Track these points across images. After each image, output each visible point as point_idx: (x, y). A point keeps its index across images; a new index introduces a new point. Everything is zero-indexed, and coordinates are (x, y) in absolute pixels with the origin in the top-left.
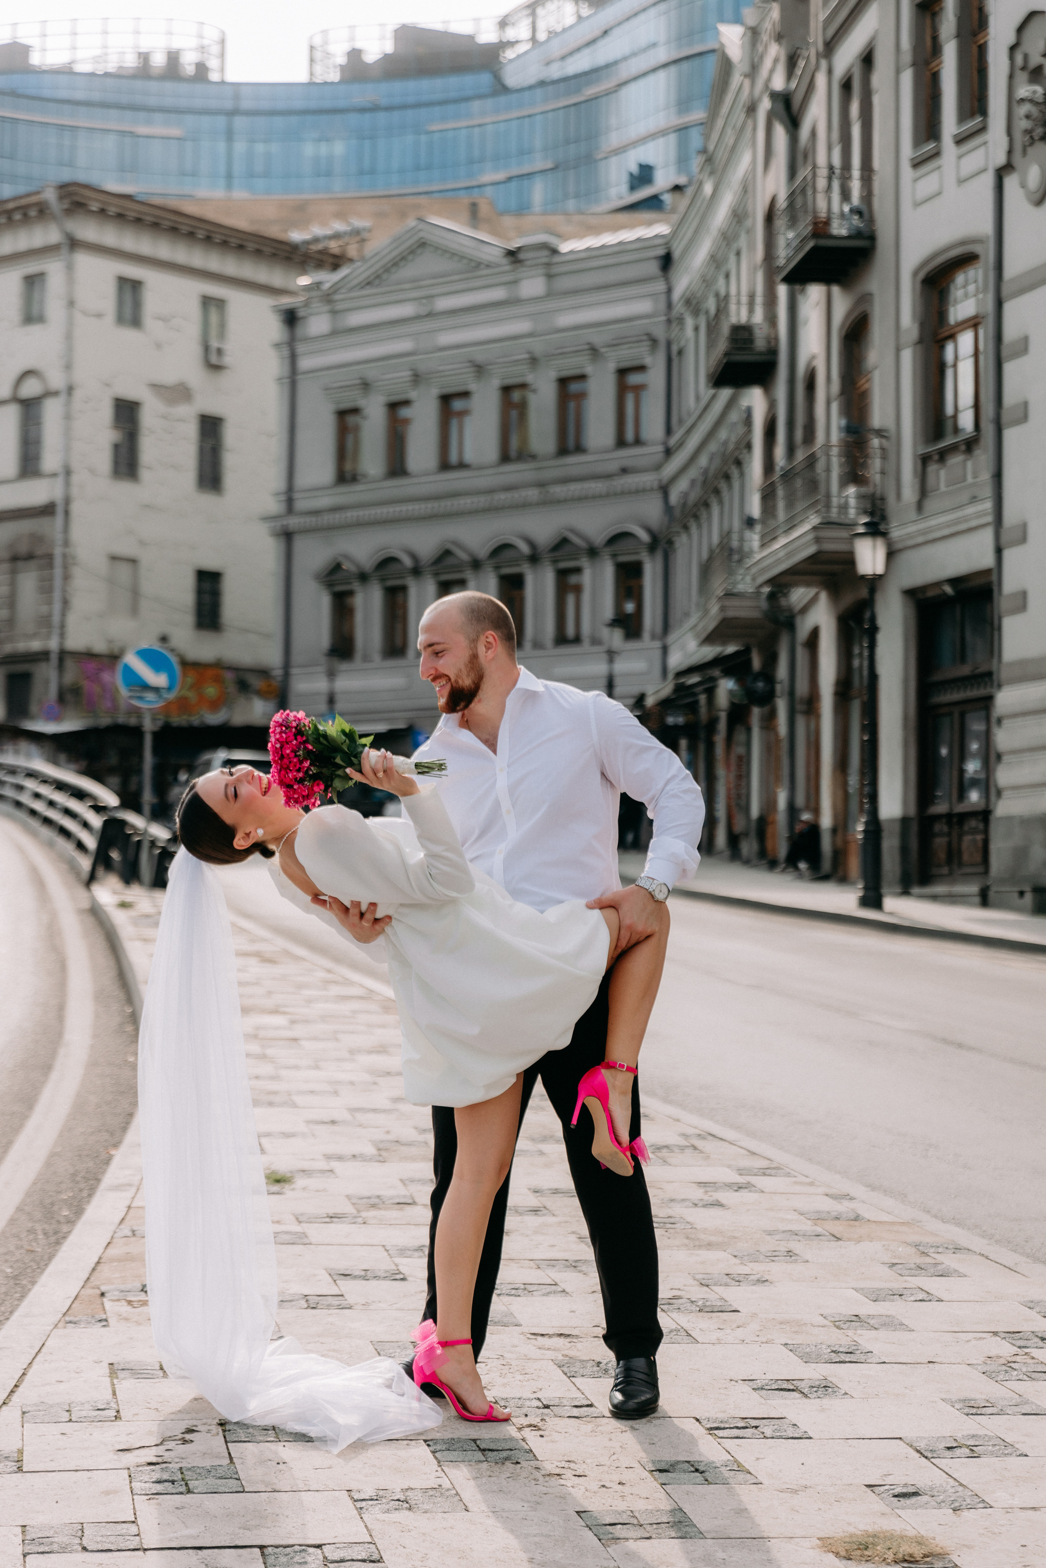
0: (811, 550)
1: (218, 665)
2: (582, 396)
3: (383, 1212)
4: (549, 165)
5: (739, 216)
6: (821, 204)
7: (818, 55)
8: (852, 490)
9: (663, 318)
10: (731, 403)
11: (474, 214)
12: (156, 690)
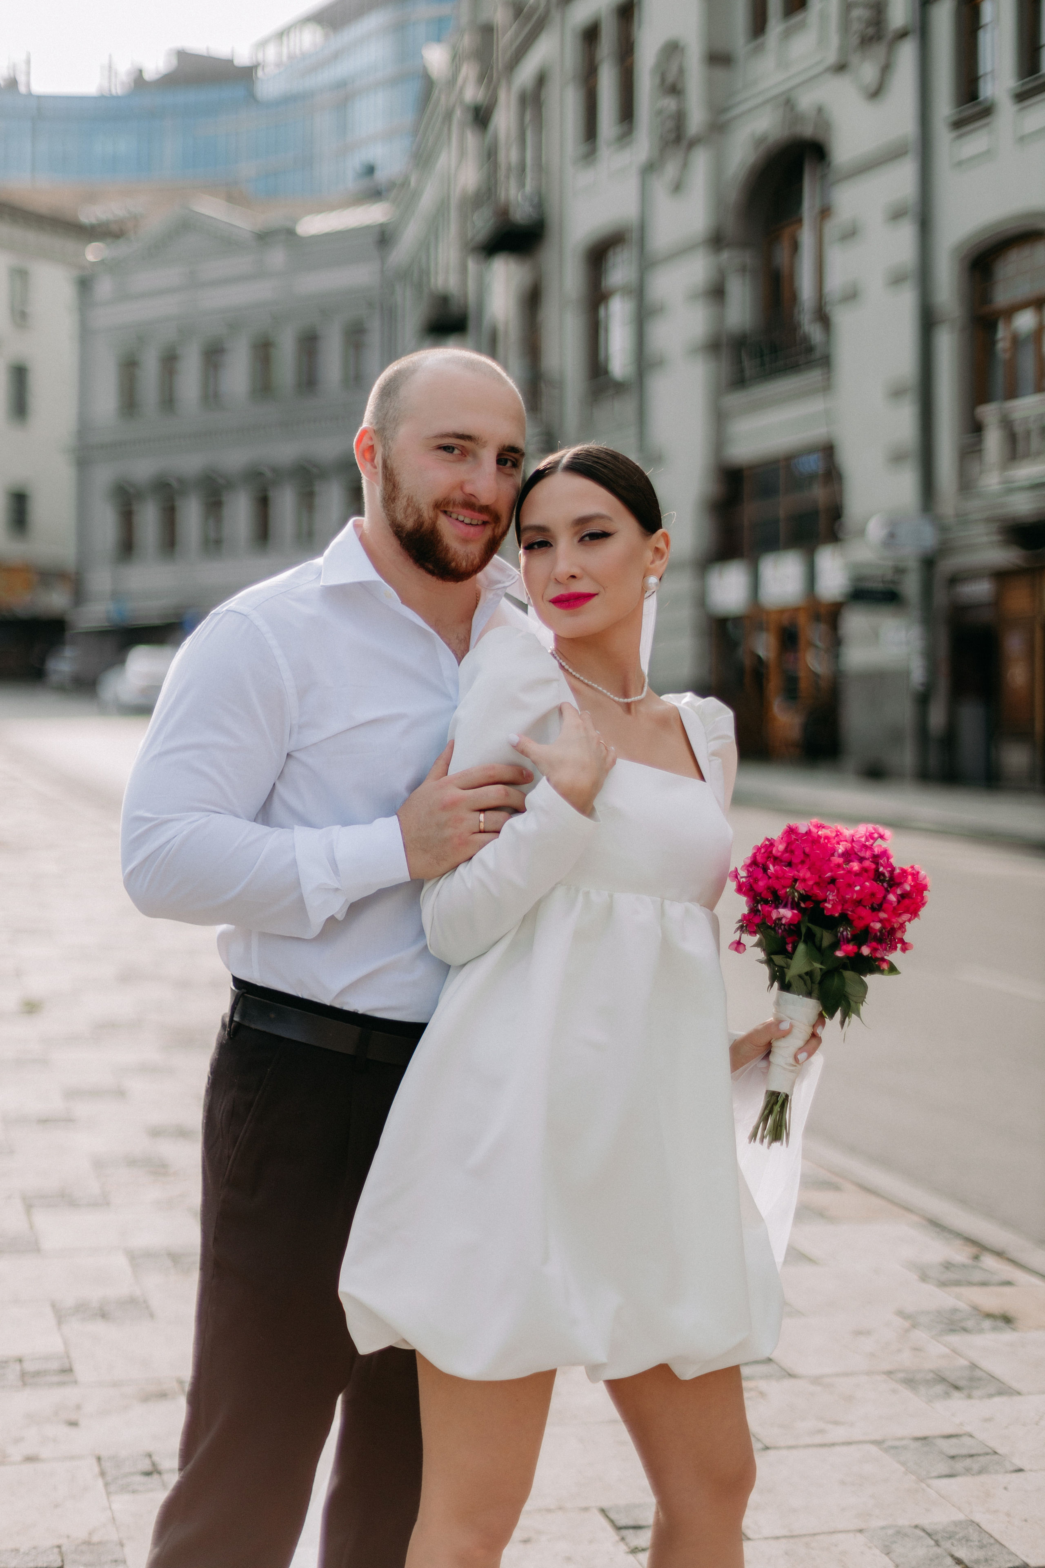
5: (438, 202)
6: (502, 192)
7: (500, 74)
9: (378, 287)
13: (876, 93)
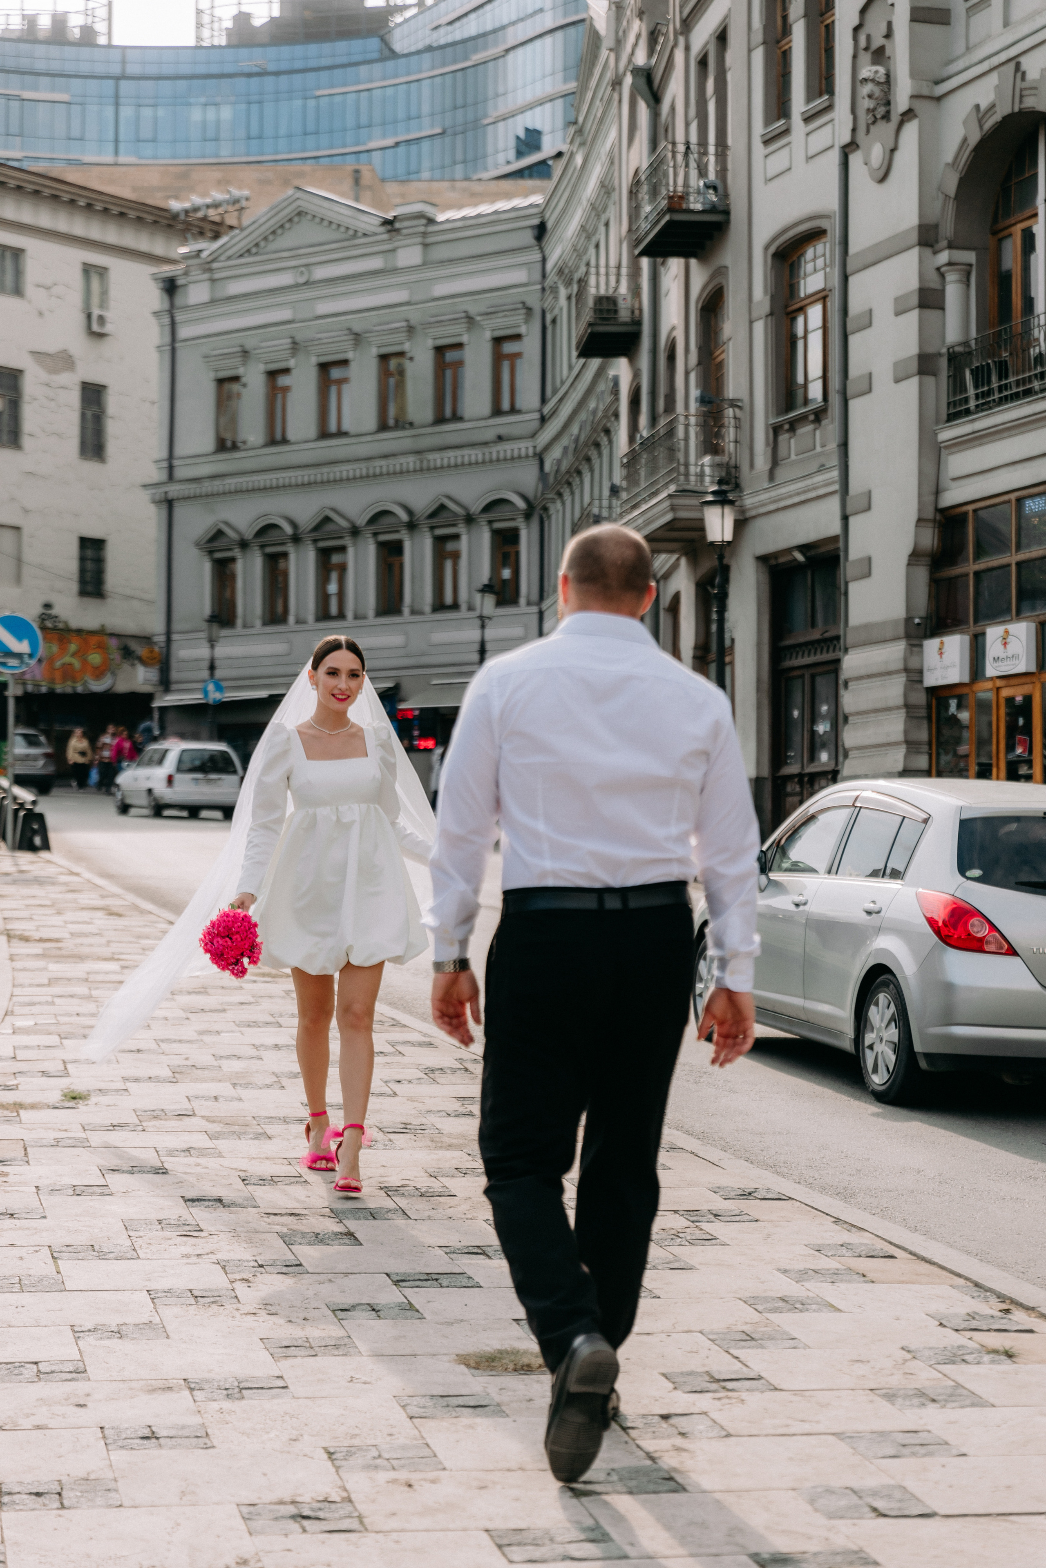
0: (668, 517)
1: (102, 632)
2: (459, 364)
3: (162, 1122)
4: (438, 130)
5: (606, 188)
6: (676, 178)
7: (676, 34)
8: (707, 459)
9: (539, 287)
10: (600, 372)
11: (356, 182)
12: (19, 656)
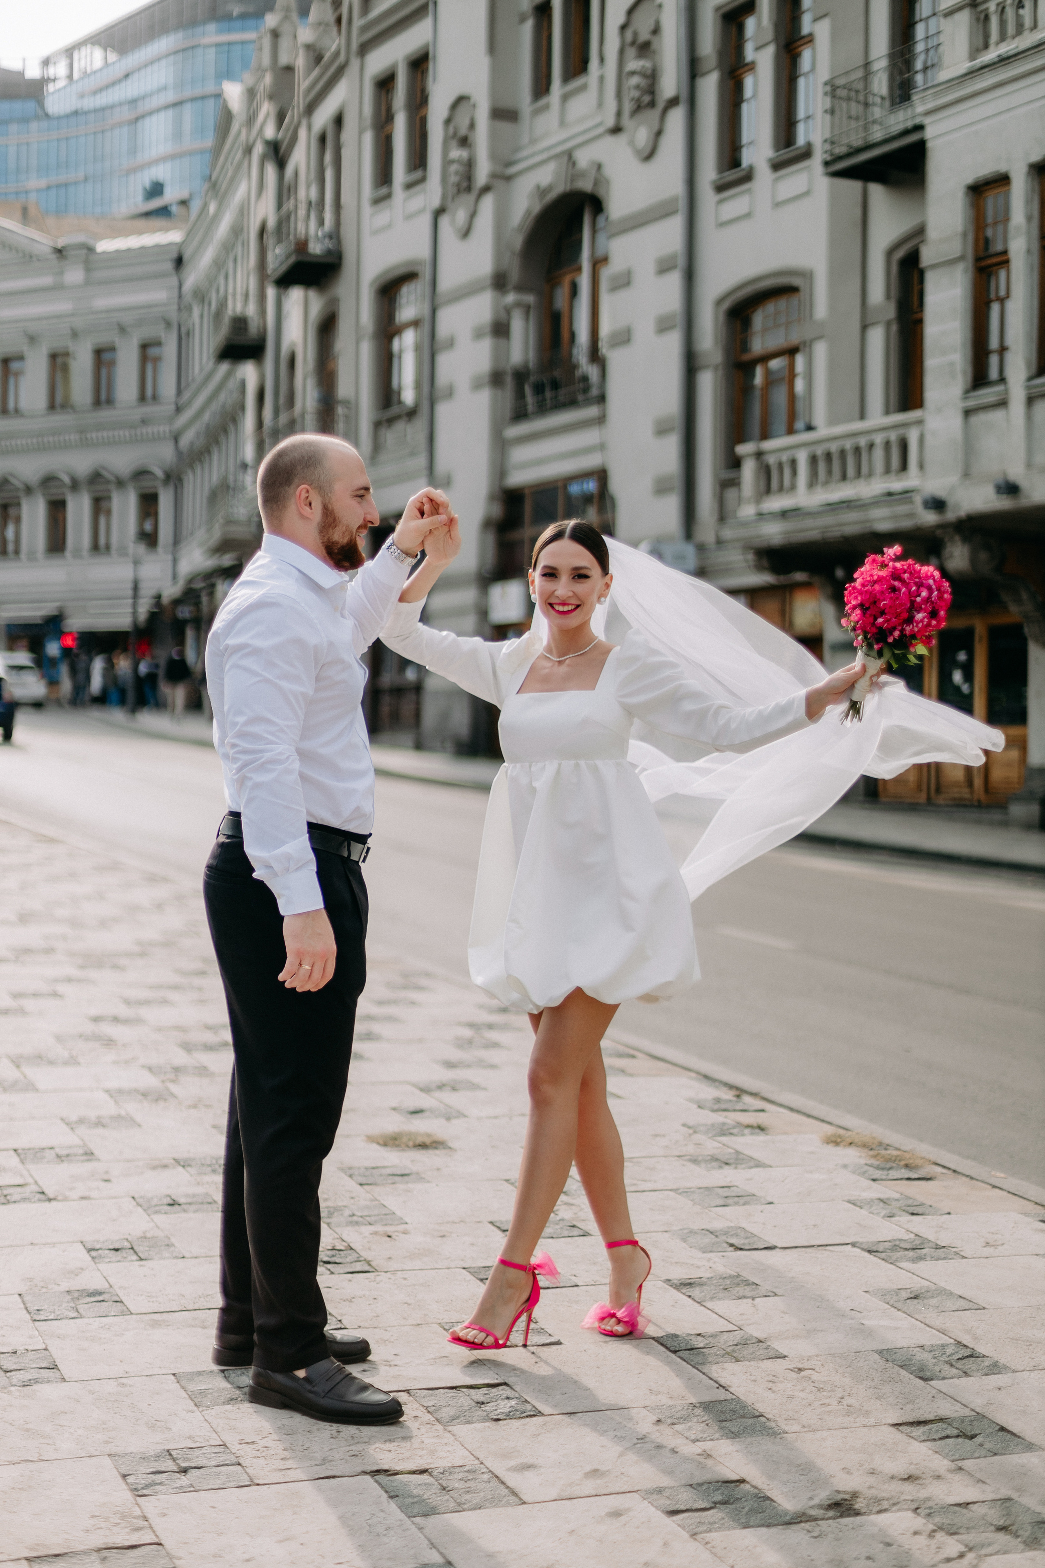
2: (112, 363)
5: (237, 231)
6: (301, 227)
7: (300, 115)
9: (176, 306)
10: (229, 375)
11: (25, 215)
13: (649, 155)
